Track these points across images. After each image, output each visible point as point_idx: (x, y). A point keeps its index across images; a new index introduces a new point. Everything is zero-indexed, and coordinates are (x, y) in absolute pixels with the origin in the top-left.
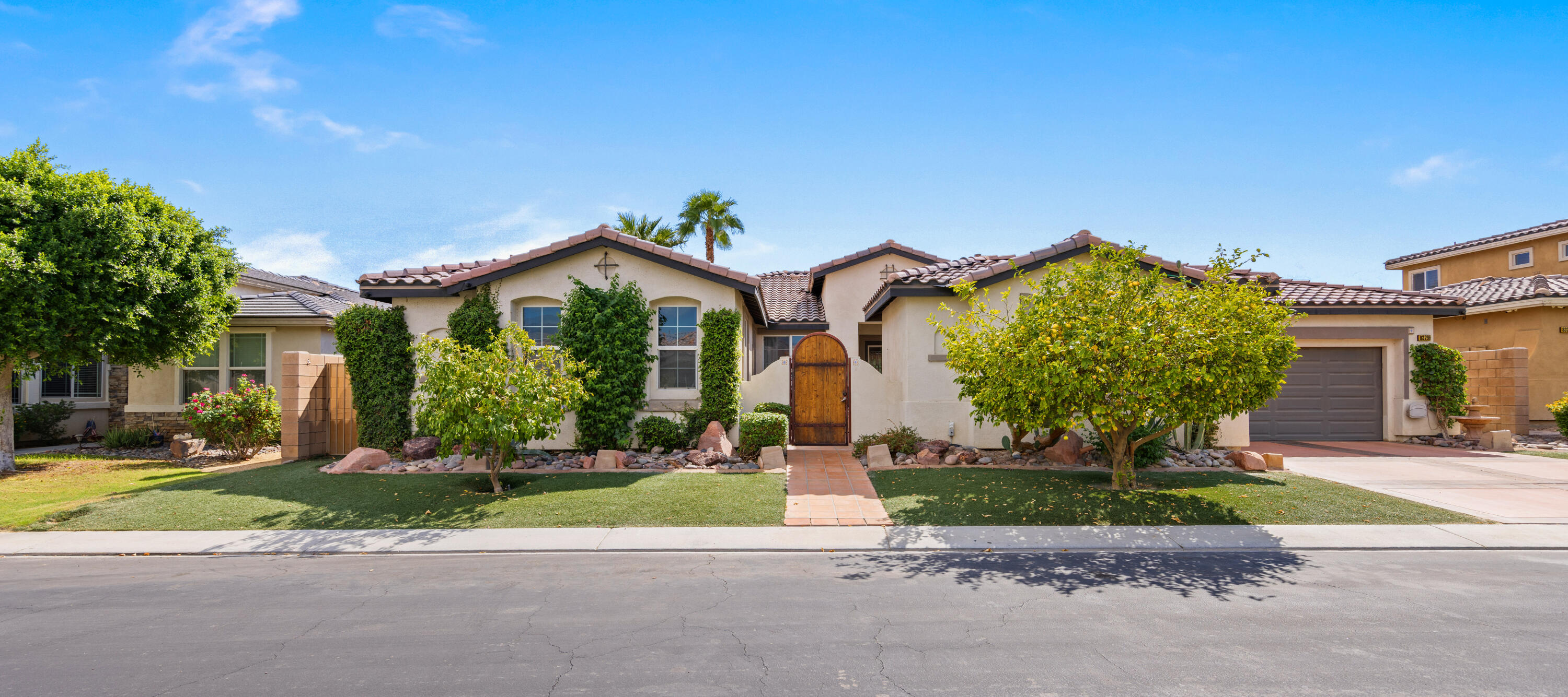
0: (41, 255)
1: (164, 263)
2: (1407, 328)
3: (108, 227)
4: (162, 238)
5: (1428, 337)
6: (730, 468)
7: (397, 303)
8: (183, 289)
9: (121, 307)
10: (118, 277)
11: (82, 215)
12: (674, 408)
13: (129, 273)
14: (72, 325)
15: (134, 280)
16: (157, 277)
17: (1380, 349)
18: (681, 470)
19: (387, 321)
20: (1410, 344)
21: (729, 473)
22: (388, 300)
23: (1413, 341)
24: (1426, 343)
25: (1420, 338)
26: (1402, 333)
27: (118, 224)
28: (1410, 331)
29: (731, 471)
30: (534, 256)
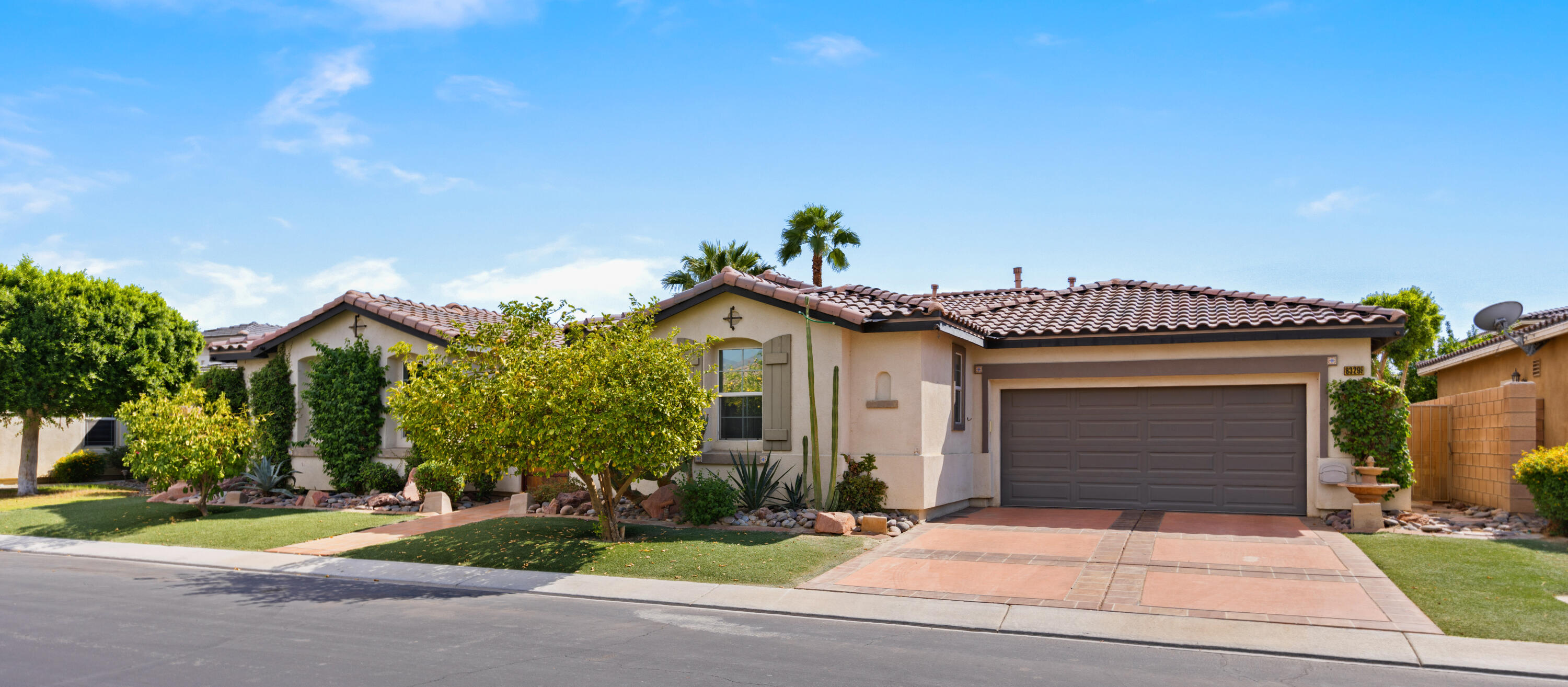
0: (15, 340)
1: (111, 339)
2: (1324, 358)
3: (61, 316)
4: (107, 319)
5: (1360, 370)
6: (390, 510)
7: (242, 364)
8: (128, 358)
9: (75, 374)
10: (68, 352)
11: (44, 309)
12: (399, 456)
13: (78, 349)
14: (46, 388)
15: (82, 354)
16: (100, 351)
17: (1304, 386)
18: (352, 510)
19: (223, 380)
20: (1330, 381)
21: (388, 514)
22: (235, 361)
23: (1337, 376)
24: (1357, 378)
25: (1348, 371)
26: (1319, 365)
27: (68, 313)
28: (1330, 361)
29: (390, 512)
30: (302, 322)
